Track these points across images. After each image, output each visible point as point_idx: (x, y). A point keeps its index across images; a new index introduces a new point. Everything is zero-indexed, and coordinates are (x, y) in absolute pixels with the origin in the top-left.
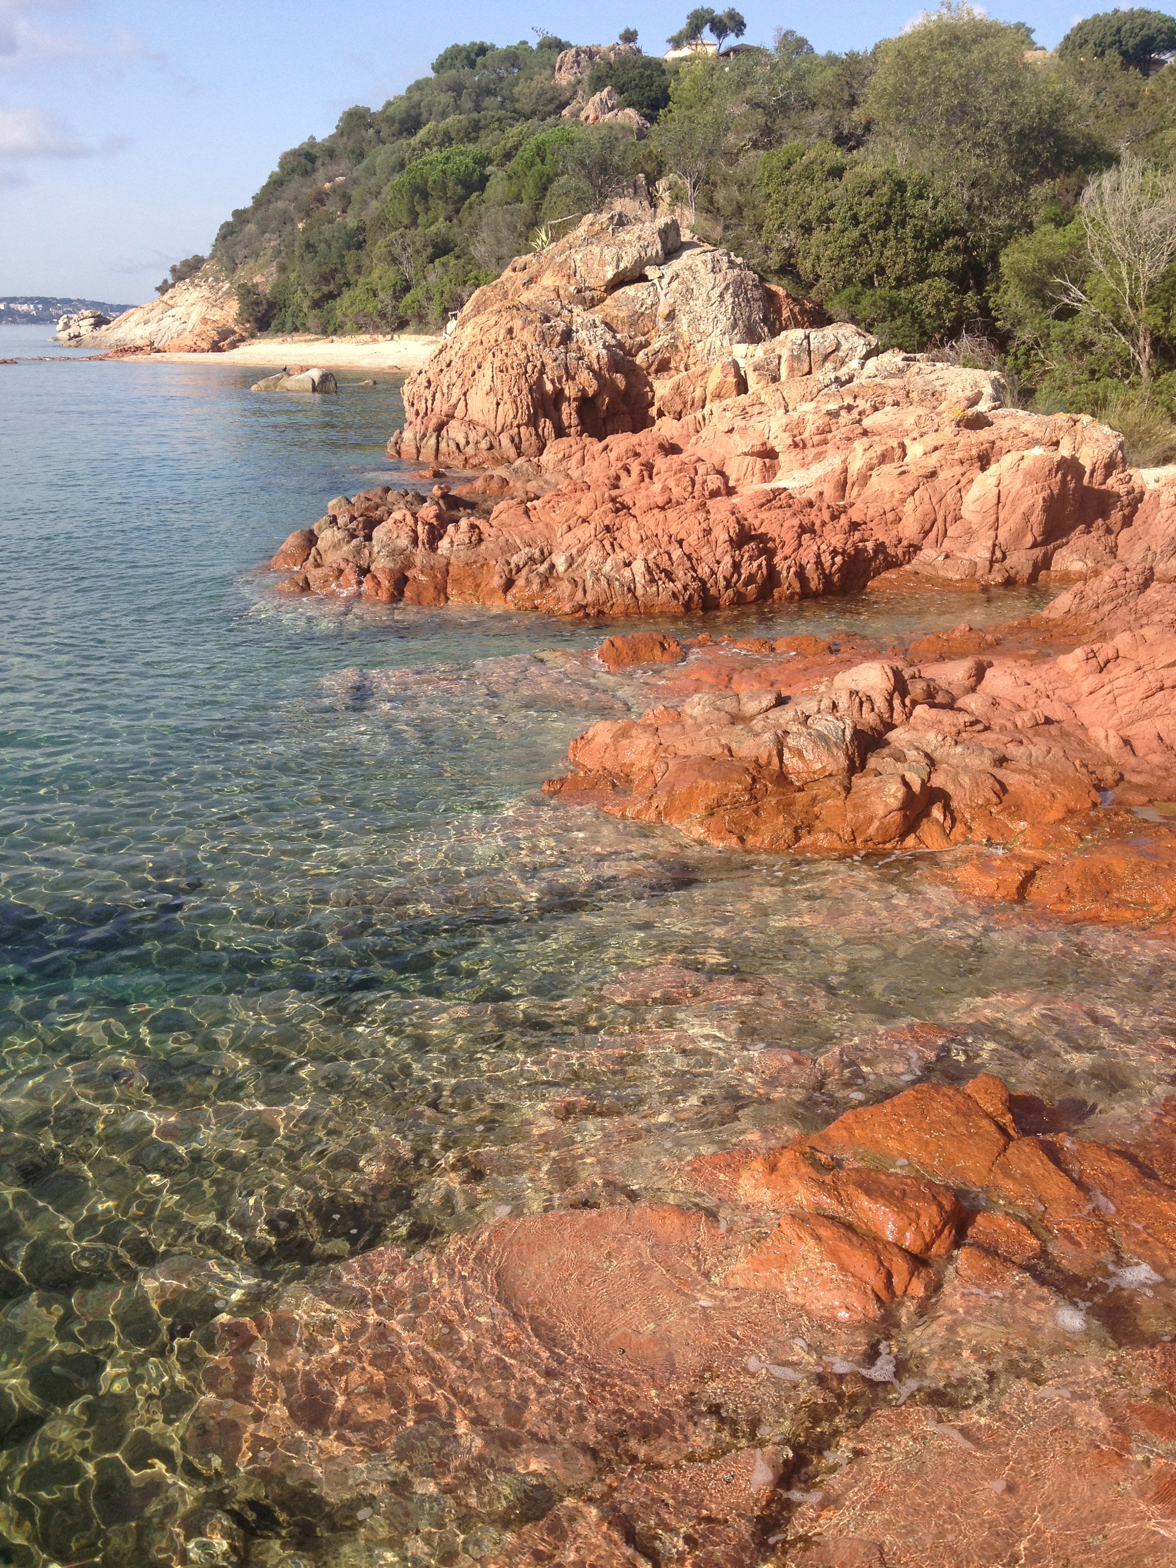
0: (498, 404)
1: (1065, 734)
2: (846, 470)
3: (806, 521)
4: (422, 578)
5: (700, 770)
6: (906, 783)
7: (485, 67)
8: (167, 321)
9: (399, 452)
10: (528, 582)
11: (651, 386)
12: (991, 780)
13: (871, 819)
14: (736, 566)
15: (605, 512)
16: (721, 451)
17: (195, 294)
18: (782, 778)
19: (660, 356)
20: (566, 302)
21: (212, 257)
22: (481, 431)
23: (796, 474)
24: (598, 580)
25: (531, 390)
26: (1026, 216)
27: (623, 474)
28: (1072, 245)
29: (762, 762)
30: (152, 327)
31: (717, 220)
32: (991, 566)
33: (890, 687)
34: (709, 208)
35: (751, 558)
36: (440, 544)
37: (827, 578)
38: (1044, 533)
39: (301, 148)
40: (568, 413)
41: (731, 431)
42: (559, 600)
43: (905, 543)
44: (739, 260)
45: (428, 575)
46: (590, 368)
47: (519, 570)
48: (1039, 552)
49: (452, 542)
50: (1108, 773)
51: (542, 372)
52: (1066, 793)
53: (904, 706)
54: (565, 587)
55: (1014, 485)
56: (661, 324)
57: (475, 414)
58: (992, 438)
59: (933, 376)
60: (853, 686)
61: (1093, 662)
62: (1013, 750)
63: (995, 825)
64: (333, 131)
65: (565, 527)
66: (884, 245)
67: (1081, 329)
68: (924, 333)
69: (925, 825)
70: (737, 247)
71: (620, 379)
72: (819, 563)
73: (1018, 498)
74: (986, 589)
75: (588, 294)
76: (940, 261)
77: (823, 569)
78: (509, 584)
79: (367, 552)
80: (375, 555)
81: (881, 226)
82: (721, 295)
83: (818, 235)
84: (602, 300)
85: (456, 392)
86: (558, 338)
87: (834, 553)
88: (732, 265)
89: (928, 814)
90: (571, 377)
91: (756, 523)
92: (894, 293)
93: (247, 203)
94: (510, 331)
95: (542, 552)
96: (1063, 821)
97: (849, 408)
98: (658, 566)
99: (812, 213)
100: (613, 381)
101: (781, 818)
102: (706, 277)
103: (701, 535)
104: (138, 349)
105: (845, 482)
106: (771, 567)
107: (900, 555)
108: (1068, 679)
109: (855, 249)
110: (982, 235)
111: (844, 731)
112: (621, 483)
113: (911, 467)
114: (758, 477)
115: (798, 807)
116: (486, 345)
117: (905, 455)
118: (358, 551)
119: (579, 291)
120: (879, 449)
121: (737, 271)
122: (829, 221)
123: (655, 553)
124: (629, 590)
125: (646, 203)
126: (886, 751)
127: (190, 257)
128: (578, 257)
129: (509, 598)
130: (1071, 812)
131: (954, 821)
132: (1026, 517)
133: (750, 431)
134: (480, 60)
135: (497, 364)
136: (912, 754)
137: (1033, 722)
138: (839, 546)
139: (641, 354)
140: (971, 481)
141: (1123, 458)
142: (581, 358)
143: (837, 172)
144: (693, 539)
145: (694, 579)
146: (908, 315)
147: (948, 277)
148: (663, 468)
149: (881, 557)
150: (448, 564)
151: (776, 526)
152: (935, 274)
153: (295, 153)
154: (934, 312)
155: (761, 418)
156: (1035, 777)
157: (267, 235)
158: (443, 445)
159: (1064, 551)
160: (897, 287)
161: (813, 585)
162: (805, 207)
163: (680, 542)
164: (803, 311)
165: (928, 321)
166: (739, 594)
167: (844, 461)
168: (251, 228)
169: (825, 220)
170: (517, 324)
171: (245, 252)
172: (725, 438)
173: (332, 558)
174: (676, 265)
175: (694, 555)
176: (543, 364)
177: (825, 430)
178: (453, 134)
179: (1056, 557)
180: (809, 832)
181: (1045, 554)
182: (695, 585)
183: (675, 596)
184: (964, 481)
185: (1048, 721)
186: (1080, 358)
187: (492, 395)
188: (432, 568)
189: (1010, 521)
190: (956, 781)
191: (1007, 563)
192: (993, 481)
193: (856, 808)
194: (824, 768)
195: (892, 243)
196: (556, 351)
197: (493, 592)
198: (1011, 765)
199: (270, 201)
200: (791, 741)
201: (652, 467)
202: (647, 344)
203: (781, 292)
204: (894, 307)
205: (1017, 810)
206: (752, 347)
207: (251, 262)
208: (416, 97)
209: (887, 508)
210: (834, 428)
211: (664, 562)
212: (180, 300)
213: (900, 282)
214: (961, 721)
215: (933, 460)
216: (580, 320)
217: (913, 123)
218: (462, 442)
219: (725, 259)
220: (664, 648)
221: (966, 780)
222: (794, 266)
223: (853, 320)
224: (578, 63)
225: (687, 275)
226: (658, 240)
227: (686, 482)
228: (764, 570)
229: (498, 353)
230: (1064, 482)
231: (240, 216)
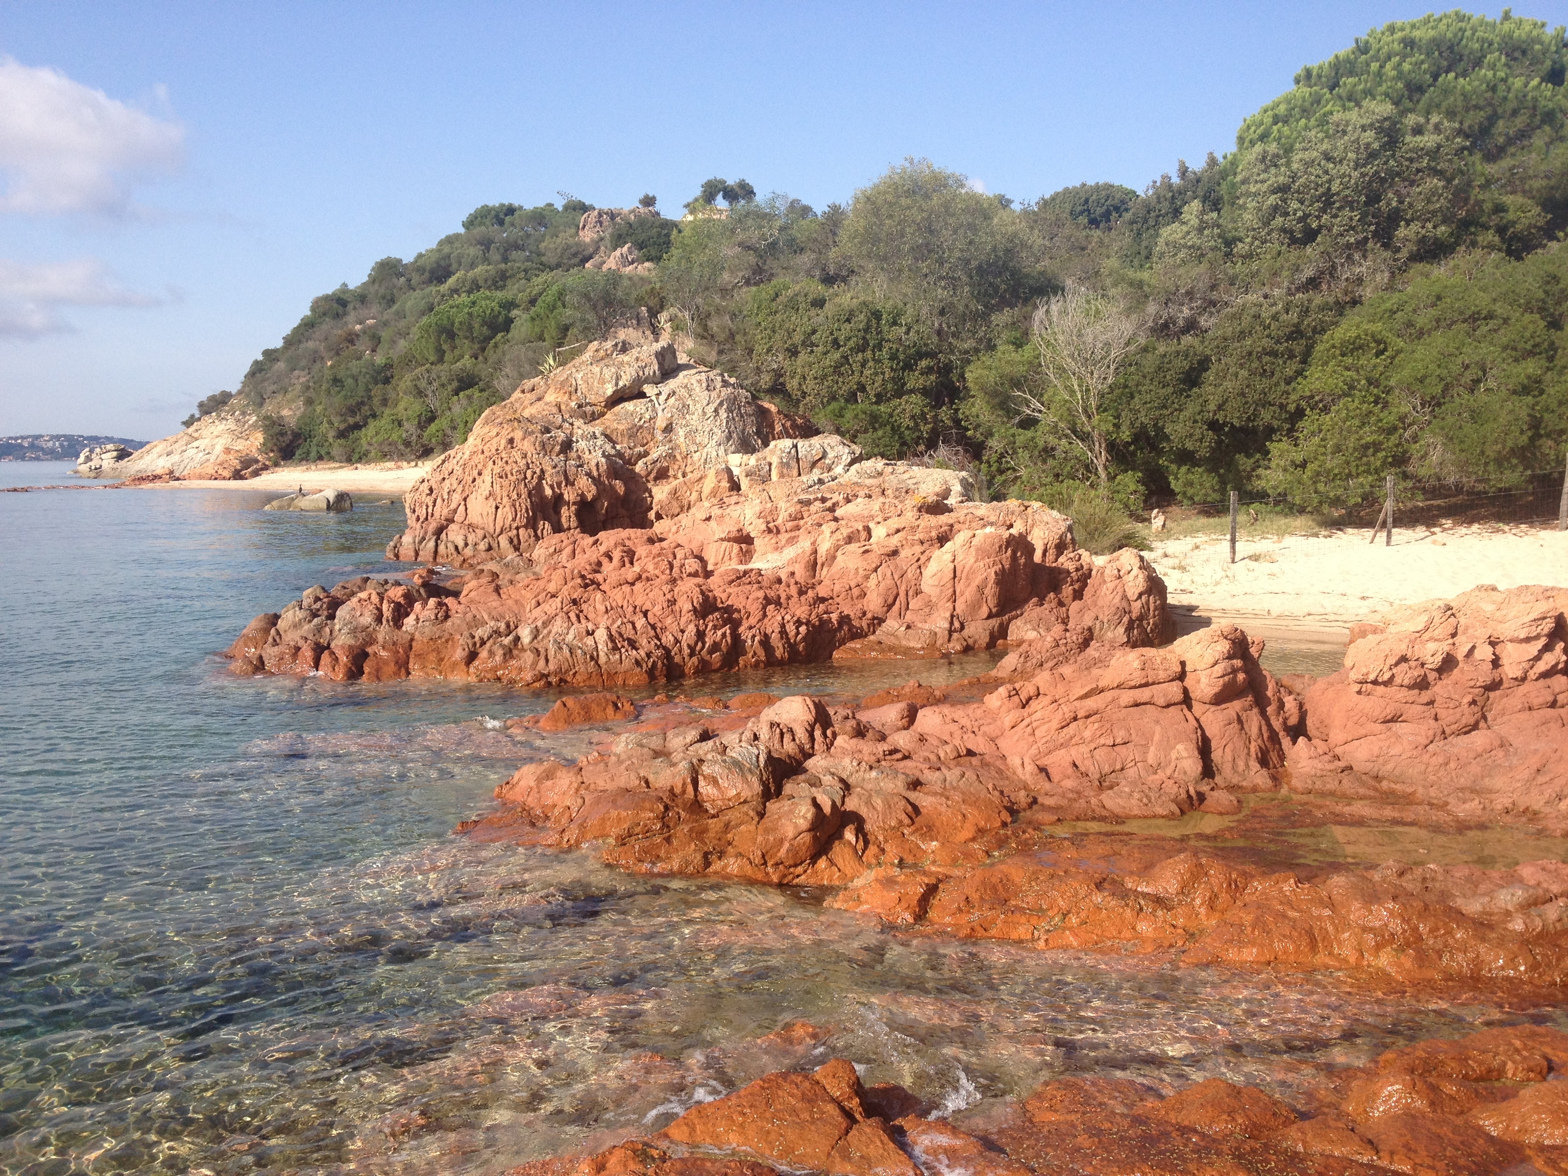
0: (497, 508)
1: (985, 764)
2: (816, 552)
3: (771, 594)
4: (383, 653)
5: (614, 802)
6: (815, 803)
7: (512, 225)
8: (191, 452)
9: (397, 556)
10: (491, 653)
11: (650, 492)
12: (904, 802)
13: (781, 841)
14: (700, 635)
15: (573, 587)
16: (700, 538)
17: (221, 427)
18: (697, 806)
19: (658, 465)
20: (567, 416)
21: (240, 392)
22: (480, 533)
23: (770, 556)
24: (560, 648)
25: (530, 494)
26: (990, 340)
27: (605, 561)
28: (1030, 363)
29: (677, 791)
30: (175, 458)
31: (710, 344)
32: (950, 636)
33: (811, 718)
34: (705, 335)
35: (715, 627)
36: (406, 621)
37: (791, 647)
38: (998, 605)
39: (334, 294)
40: (567, 515)
41: (708, 519)
42: (521, 669)
43: (869, 615)
44: (733, 380)
45: (388, 650)
46: (589, 474)
47: (483, 643)
48: (995, 622)
49: (417, 619)
50: (1022, 798)
51: (542, 477)
52: (976, 813)
53: (825, 737)
54: (529, 657)
55: (968, 560)
56: (659, 436)
57: (474, 517)
58: (951, 521)
59: (906, 476)
60: (777, 719)
61: (1016, 698)
62: (929, 776)
63: (907, 846)
64: (365, 279)
65: (534, 602)
66: (863, 365)
67: (1042, 436)
68: (904, 444)
69: (837, 847)
70: (732, 371)
71: (619, 486)
72: (783, 632)
73: (972, 572)
74: (946, 656)
75: (588, 409)
76: (914, 380)
77: (788, 639)
78: (472, 656)
79: (327, 630)
80: (336, 633)
81: (862, 349)
82: (716, 411)
83: (803, 357)
84: (603, 414)
85: (457, 498)
86: (558, 448)
87: (799, 623)
88: (725, 384)
89: (841, 837)
90: (570, 483)
91: (724, 596)
92: (875, 407)
93: (279, 344)
94: (511, 441)
95: (508, 625)
96: (973, 839)
97: (824, 500)
98: (621, 635)
99: (798, 338)
100: (612, 488)
101: (693, 846)
102: (700, 395)
103: (665, 605)
104: (156, 477)
105: (815, 563)
106: (736, 636)
107: (865, 627)
108: (994, 717)
109: (837, 369)
110: (953, 358)
111: (758, 757)
112: (603, 569)
113: (874, 547)
114: (735, 560)
115: (711, 834)
116: (487, 454)
117: (870, 537)
118: (319, 629)
119: (580, 406)
120: (845, 532)
121: (730, 390)
122: (813, 345)
123: (619, 622)
124: (592, 658)
125: (648, 333)
126: (802, 777)
127: (217, 393)
128: (579, 376)
129: (472, 670)
130: (981, 831)
131: (866, 843)
132: (981, 589)
133: (727, 519)
134: (508, 219)
135: (497, 470)
136: (827, 779)
137: (955, 754)
138: (804, 617)
139: (640, 463)
140: (929, 559)
141: (1073, 539)
142: (581, 466)
143: (819, 303)
144: (657, 610)
145: (658, 647)
146: (888, 427)
147: (923, 394)
148: (644, 554)
149: (846, 628)
150: (412, 640)
151: (742, 598)
152: (912, 391)
153: (326, 298)
154: (912, 424)
155: (738, 507)
156: (947, 798)
157: (296, 373)
158: (442, 548)
159: (1018, 622)
160: (877, 403)
161: (778, 653)
162: (790, 334)
163: (645, 614)
164: (794, 426)
165: (907, 432)
166: (702, 661)
167: (813, 543)
168: (281, 366)
169: (808, 343)
170: (518, 435)
171: (273, 387)
172: (704, 525)
173: (292, 637)
174: (672, 384)
175: (659, 625)
176: (542, 471)
177: (797, 517)
178: (481, 283)
179: (1012, 627)
180: (720, 858)
181: (1001, 625)
182: (659, 652)
183: (638, 663)
184: (923, 558)
185: (970, 753)
186: (1044, 462)
187: (491, 499)
188: (394, 644)
189: (967, 593)
190: (869, 803)
191: (966, 633)
192: (949, 557)
193: (767, 831)
194: (738, 794)
195: (871, 364)
196: (556, 459)
197: (454, 665)
198: (925, 789)
199: (300, 342)
200: (706, 769)
201: (634, 553)
202: (646, 454)
203: (773, 408)
204: (874, 421)
205: (929, 831)
206: (746, 457)
207: (279, 397)
208: (447, 249)
209: (853, 584)
210: (805, 515)
211: (628, 632)
212: (205, 432)
213: (880, 398)
214: (881, 750)
215: (895, 541)
216: (580, 432)
217: (885, 258)
218: (461, 544)
219: (719, 378)
220: (616, 707)
221: (878, 802)
222: (783, 385)
223: (838, 431)
224: (601, 223)
225: (683, 392)
226: (655, 361)
227: (664, 565)
228: (729, 639)
229: (498, 461)
230: (1014, 558)
231: (270, 355)
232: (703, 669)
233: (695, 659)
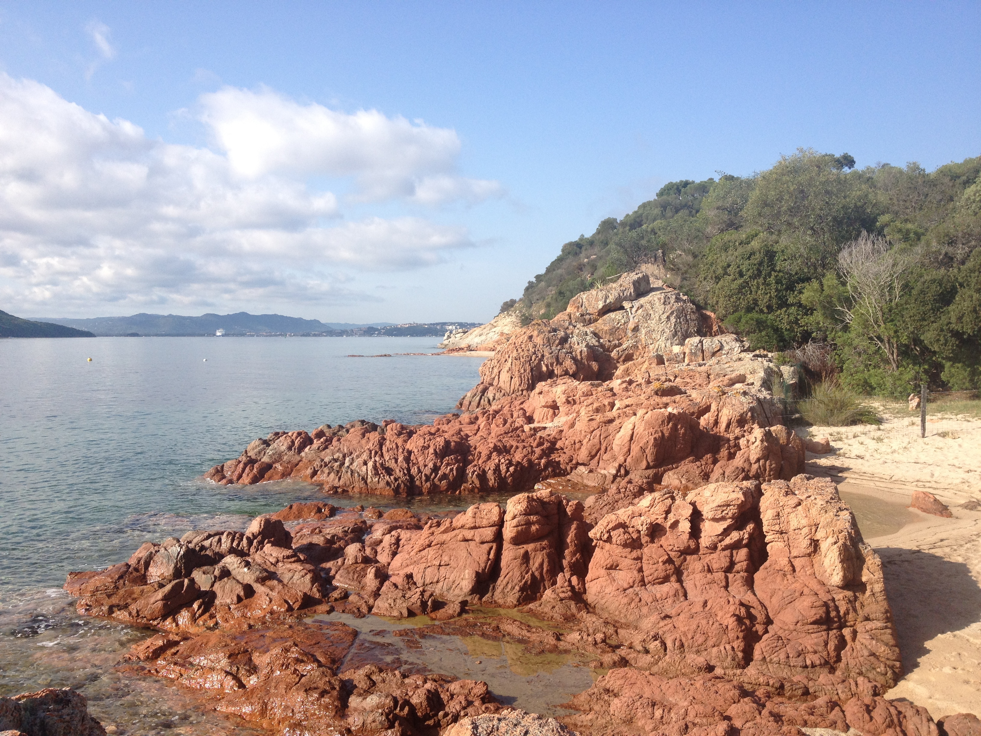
0: (512, 378)
4: (280, 468)
8: (491, 334)
11: (616, 367)
14: (436, 469)
16: (535, 405)
17: (508, 320)
19: (626, 352)
21: (521, 300)
22: (502, 393)
23: (562, 419)
25: (532, 370)
30: (483, 337)
31: (677, 275)
34: (674, 268)
35: (448, 464)
37: (501, 480)
38: (655, 461)
39: (576, 241)
41: (541, 393)
43: (574, 461)
44: (685, 298)
46: (574, 359)
47: (326, 466)
48: (651, 472)
51: (542, 359)
55: (640, 429)
56: (630, 334)
57: (501, 383)
64: (594, 231)
68: (784, 340)
70: (687, 290)
71: (595, 366)
72: (497, 470)
73: (641, 437)
75: (587, 317)
76: (793, 297)
77: (500, 474)
81: (757, 277)
82: (668, 317)
84: (596, 320)
85: (496, 370)
86: (557, 341)
87: (511, 465)
88: (678, 299)
89: (188, 607)
90: (559, 363)
92: (764, 315)
93: (543, 271)
94: (531, 337)
100: (590, 366)
102: (659, 307)
106: (462, 471)
109: (740, 290)
116: (517, 345)
119: (582, 315)
121: (681, 304)
122: (728, 274)
124: (363, 479)
127: (508, 300)
128: (584, 297)
131: (205, 611)
132: (644, 448)
134: (683, 190)
135: (515, 355)
139: (615, 351)
142: (570, 353)
144: (416, 452)
145: (405, 475)
146: (770, 330)
149: (551, 469)
152: (792, 305)
153: (571, 244)
154: (789, 327)
157: (550, 288)
159: (670, 473)
160: (769, 313)
167: (578, 412)
168: (543, 284)
169: (725, 273)
170: (535, 333)
171: (537, 297)
174: (642, 300)
176: (543, 356)
177: (588, 394)
179: (666, 476)
180: (120, 610)
181: (656, 475)
187: (510, 372)
192: (631, 426)
194: (163, 574)
195: (763, 286)
196: (554, 349)
199: (554, 270)
200: (156, 557)
202: (620, 345)
203: (713, 315)
204: (760, 325)
207: (540, 302)
208: (642, 211)
209: (577, 441)
210: (594, 393)
212: (500, 323)
213: (770, 309)
216: (577, 331)
218: (491, 399)
219: (675, 297)
223: (734, 332)
225: (648, 306)
226: (632, 287)
227: (500, 421)
229: (519, 350)
230: (675, 429)
231: (539, 278)
232: (434, 490)
233: (428, 484)
